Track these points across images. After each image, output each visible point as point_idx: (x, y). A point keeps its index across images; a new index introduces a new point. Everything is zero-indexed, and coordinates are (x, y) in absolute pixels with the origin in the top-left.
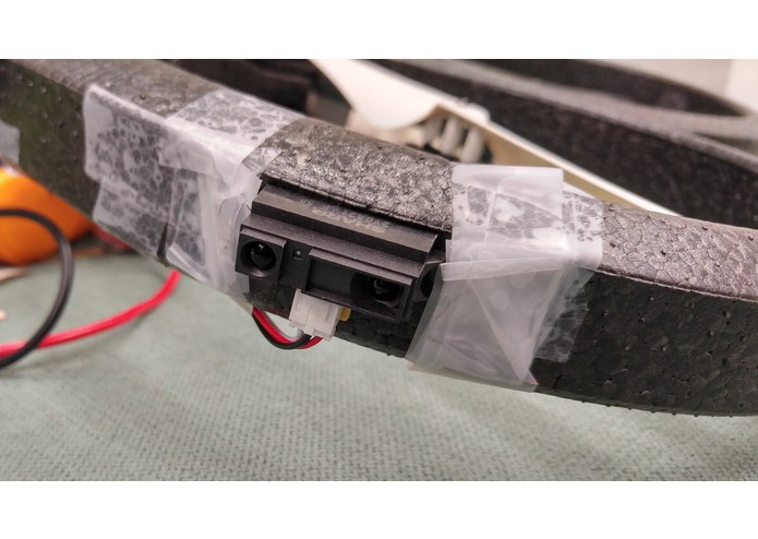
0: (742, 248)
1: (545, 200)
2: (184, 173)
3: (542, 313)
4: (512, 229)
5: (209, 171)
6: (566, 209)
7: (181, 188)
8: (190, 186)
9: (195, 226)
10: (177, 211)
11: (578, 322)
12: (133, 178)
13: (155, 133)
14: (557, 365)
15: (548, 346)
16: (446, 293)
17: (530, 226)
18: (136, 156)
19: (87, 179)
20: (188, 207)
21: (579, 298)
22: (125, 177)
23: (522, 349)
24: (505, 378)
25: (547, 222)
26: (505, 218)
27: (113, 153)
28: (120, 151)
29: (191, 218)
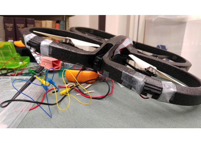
0: (189, 89)
1: (170, 85)
2: (135, 81)
3: (170, 96)
4: (168, 88)
5: (138, 81)
6: (172, 86)
7: (134, 82)
8: (135, 82)
9: (135, 86)
10: (133, 84)
11: (174, 97)
12: (128, 81)
13: (132, 77)
14: (172, 101)
15: (171, 99)
16: (162, 94)
17: (169, 88)
18: (129, 79)
19: (121, 80)
20: (135, 84)
21: (174, 95)
22: (127, 80)
23: (168, 99)
24: (166, 102)
25: (171, 88)
26: (167, 87)
27: (126, 78)
28: (127, 78)
29: (135, 85)
